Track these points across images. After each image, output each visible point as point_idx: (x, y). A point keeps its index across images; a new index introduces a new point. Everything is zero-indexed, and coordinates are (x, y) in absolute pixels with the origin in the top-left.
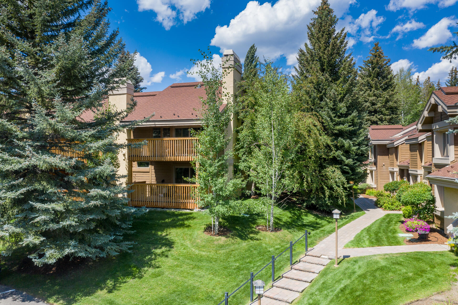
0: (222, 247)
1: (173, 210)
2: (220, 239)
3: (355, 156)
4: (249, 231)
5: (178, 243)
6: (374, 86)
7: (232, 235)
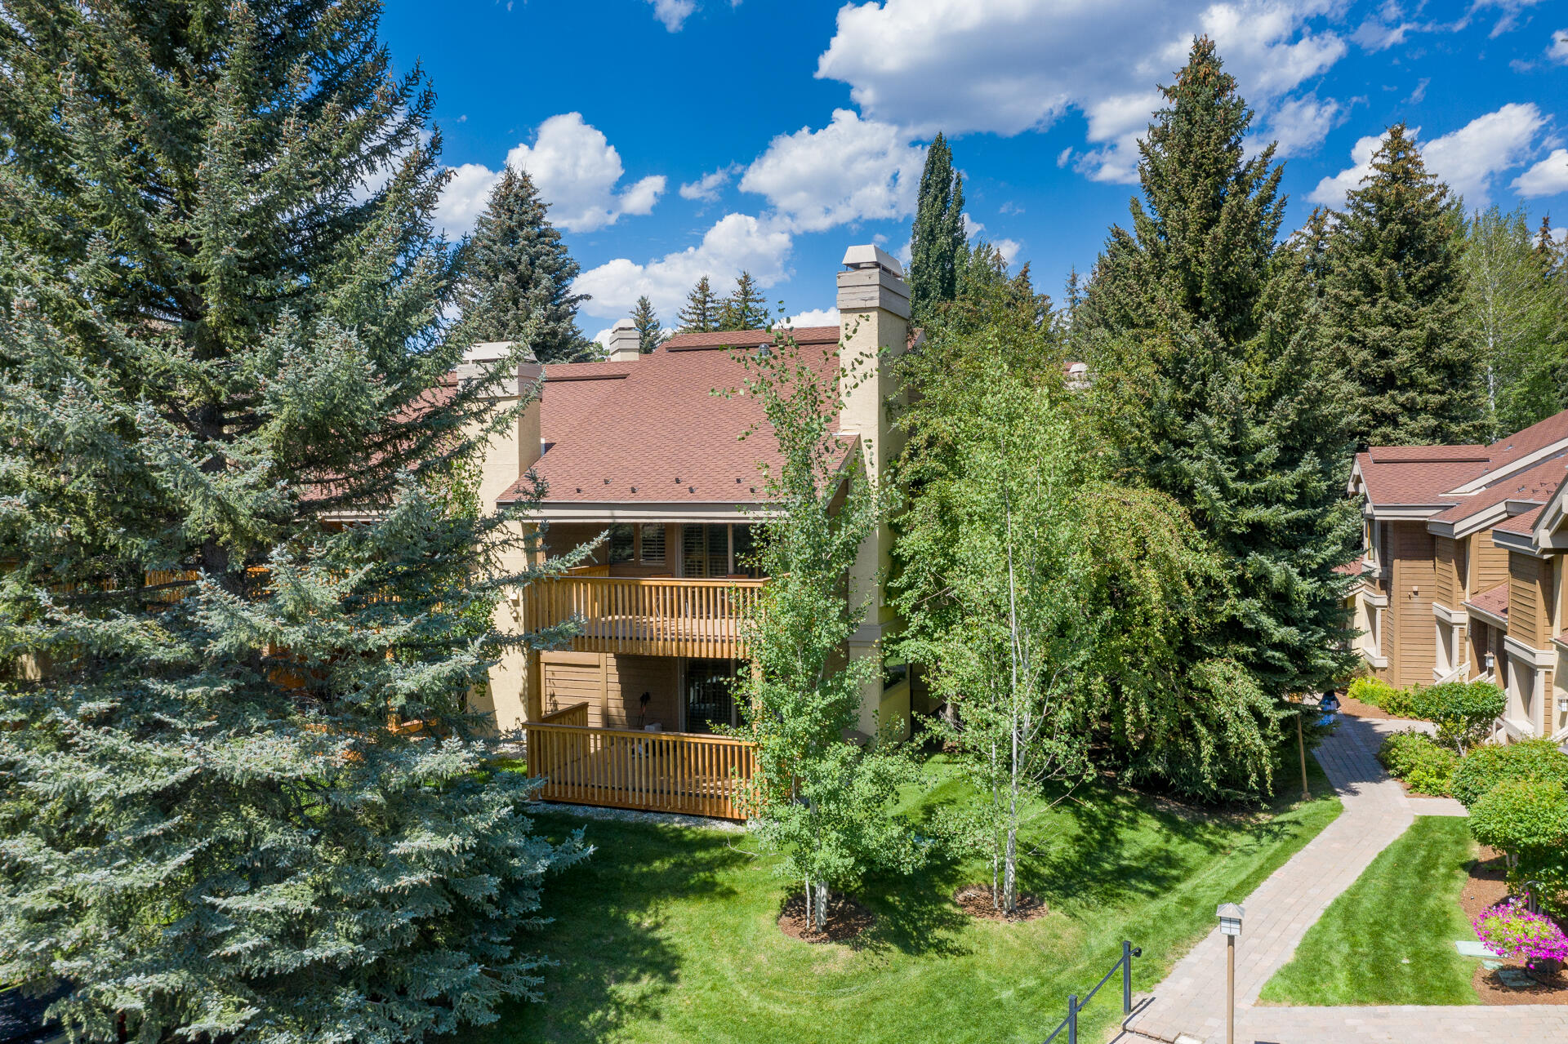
0: (838, 984)
1: (677, 823)
2: (832, 954)
3: (1309, 609)
4: (931, 912)
5: (693, 962)
6: (1383, 285)
7: (874, 936)
